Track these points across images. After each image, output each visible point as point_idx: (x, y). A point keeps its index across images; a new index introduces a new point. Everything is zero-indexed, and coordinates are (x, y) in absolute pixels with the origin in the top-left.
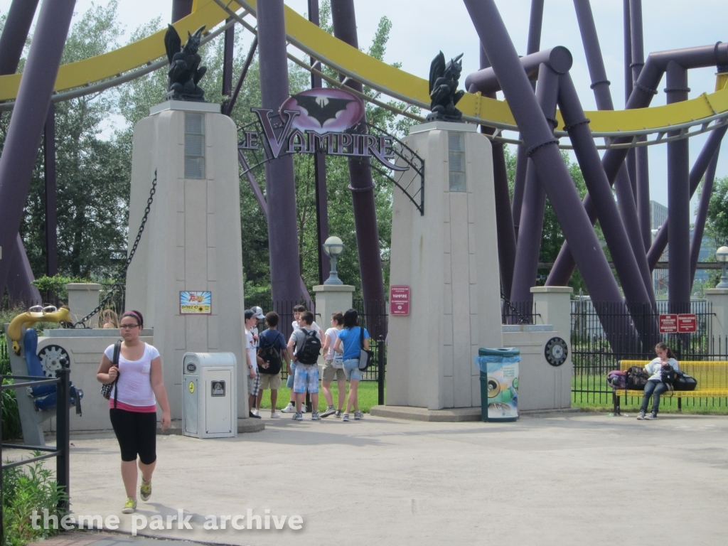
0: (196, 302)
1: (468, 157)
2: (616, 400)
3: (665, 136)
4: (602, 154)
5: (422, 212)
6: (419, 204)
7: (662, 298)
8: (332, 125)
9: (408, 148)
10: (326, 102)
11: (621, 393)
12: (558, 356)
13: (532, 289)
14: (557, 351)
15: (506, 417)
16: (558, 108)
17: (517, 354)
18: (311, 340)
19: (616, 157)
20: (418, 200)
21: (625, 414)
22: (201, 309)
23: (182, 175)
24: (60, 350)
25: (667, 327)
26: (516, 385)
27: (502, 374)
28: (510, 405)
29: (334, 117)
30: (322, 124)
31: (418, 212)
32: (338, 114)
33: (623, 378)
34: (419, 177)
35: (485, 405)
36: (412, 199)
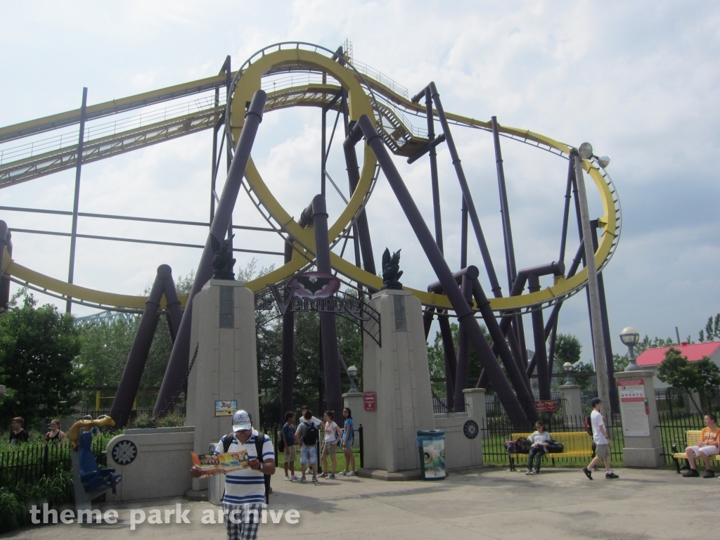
0: (226, 408)
1: (407, 311)
2: (512, 460)
3: (530, 309)
4: (499, 320)
5: (380, 345)
6: (378, 340)
7: (536, 393)
8: (320, 294)
9: (370, 307)
10: (316, 280)
11: (514, 456)
12: (472, 432)
13: (464, 390)
14: (471, 429)
15: (437, 476)
16: (473, 297)
17: (442, 434)
18: (310, 429)
19: (506, 321)
20: (377, 338)
21: (518, 470)
22: (230, 412)
23: (218, 325)
24: (130, 444)
25: (540, 408)
26: (443, 455)
27: (434, 448)
28: (439, 468)
29: (321, 289)
30: (313, 293)
31: (378, 346)
32: (324, 287)
33: (514, 446)
34: (377, 325)
35: (423, 469)
36: (373, 338)
